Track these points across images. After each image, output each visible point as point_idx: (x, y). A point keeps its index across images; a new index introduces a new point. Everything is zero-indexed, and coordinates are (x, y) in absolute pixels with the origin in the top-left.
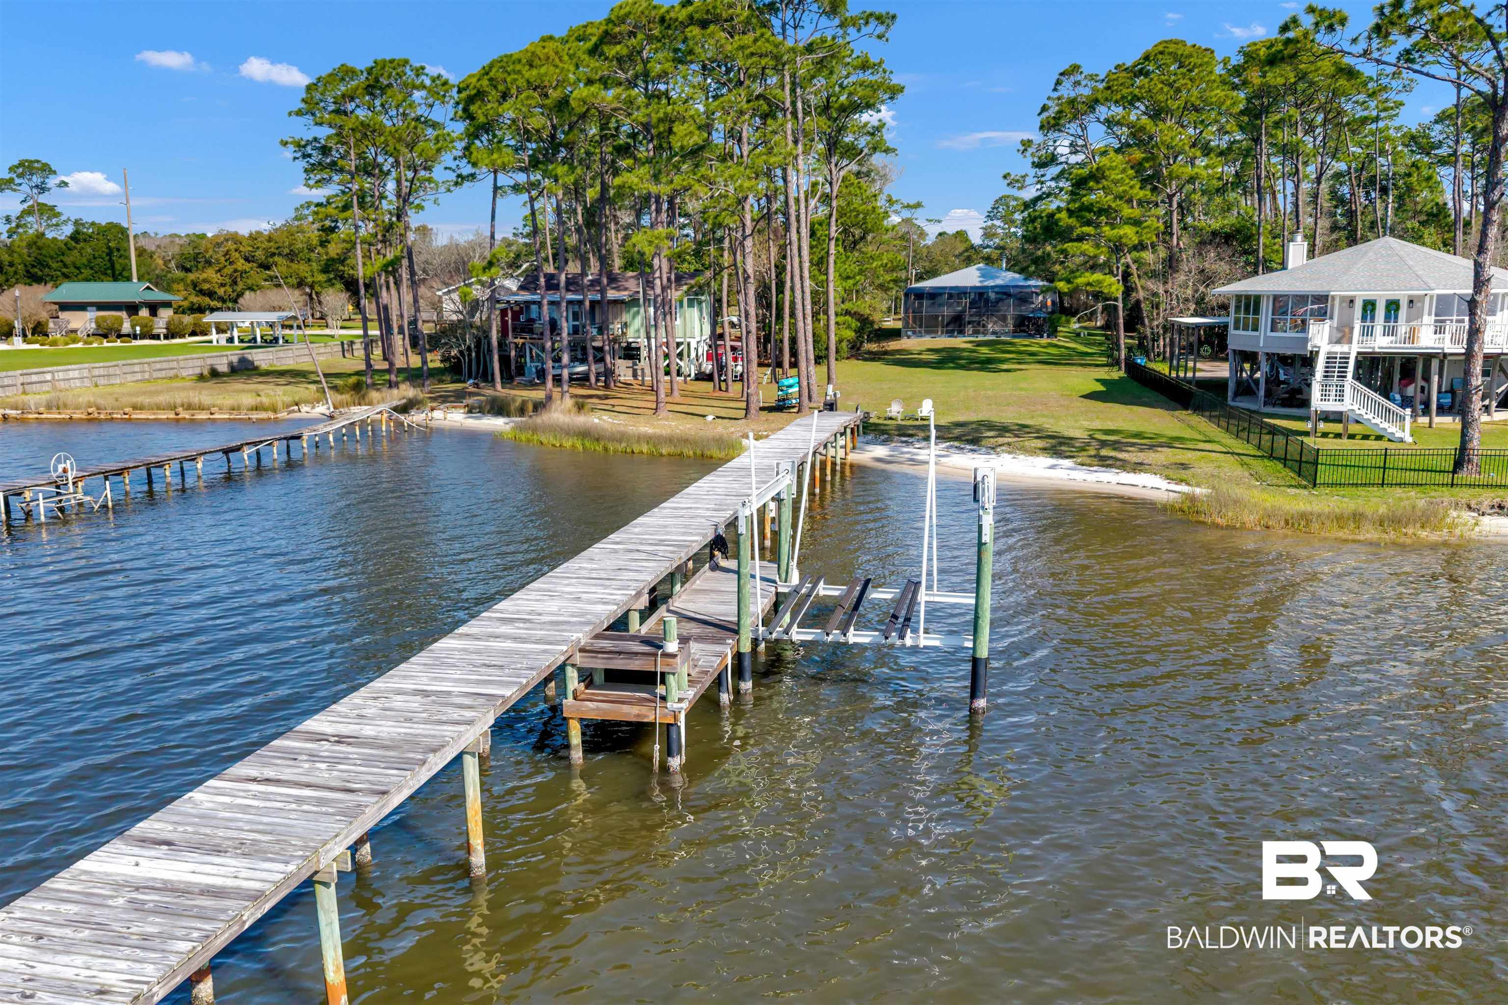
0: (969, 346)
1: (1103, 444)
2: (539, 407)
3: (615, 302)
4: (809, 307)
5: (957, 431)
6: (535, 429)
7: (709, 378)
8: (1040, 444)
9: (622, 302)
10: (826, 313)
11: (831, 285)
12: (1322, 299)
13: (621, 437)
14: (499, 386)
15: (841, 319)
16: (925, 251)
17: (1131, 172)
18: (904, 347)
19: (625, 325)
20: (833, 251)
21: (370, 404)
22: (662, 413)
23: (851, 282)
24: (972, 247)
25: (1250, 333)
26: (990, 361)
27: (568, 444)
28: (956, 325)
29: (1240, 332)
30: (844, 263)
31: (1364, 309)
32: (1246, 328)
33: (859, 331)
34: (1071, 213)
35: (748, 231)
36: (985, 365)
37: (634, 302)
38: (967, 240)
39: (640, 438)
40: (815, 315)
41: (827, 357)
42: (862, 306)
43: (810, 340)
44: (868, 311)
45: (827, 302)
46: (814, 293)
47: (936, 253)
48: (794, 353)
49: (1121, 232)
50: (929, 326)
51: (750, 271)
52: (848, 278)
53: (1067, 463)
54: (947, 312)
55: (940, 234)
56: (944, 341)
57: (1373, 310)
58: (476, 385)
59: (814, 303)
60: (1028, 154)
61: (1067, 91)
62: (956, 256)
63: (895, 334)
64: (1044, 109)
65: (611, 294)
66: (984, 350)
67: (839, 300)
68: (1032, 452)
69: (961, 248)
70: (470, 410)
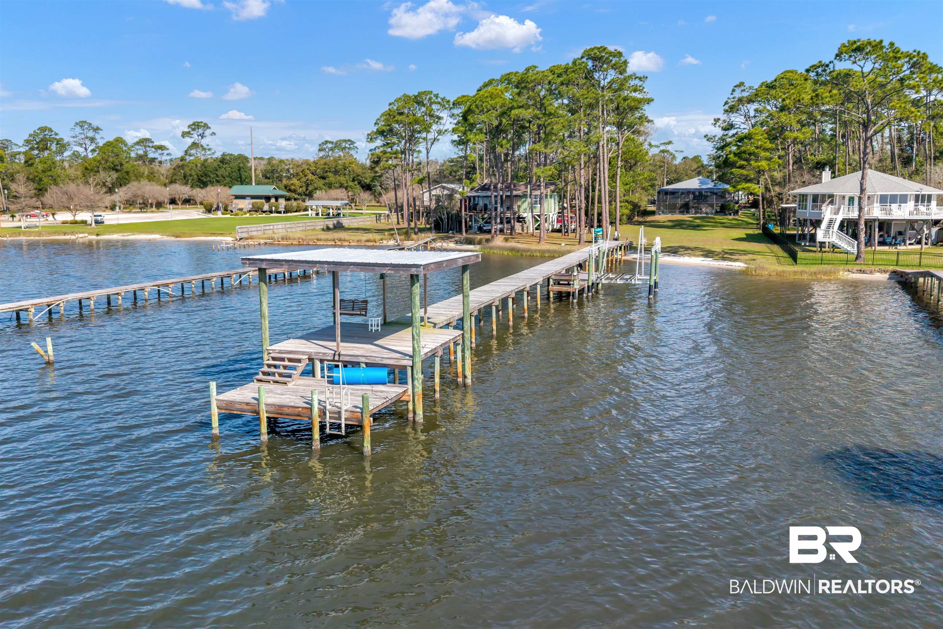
0: (691, 219)
1: (726, 253)
2: (487, 241)
3: (516, 196)
4: (607, 198)
5: (668, 249)
6: (491, 248)
7: (559, 231)
8: (701, 253)
9: (520, 196)
10: (615, 201)
11: (618, 188)
12: (831, 196)
13: (528, 250)
14: (464, 234)
15: (623, 204)
16: (674, 169)
17: (766, 136)
18: (657, 219)
19: (519, 207)
20: (619, 173)
21: (412, 240)
22: (542, 242)
23: (628, 186)
24: (703, 166)
25: (804, 211)
26: (698, 226)
27: (506, 253)
28: (685, 208)
29: (801, 210)
30: (625, 177)
31: (849, 200)
32: (802, 209)
33: (632, 211)
34: (735, 155)
35: (582, 167)
36: (696, 227)
37: (525, 196)
38: (700, 161)
39: (536, 251)
40: (610, 202)
41: (615, 223)
42: (635, 198)
43: (608, 212)
44: (637, 200)
45: (615, 196)
46: (610, 192)
47: (681, 170)
48: (599, 221)
49: (760, 164)
50: (672, 209)
51: (583, 183)
52: (627, 184)
53: (710, 259)
54: (680, 202)
55: (684, 158)
56: (678, 217)
57: (853, 201)
58: (453, 233)
59: (610, 197)
60: (717, 125)
61: (738, 94)
62: (693, 171)
63: (653, 213)
64: (726, 103)
65: (515, 193)
66: (698, 221)
67: (622, 195)
68: (698, 256)
69: (695, 166)
70: (457, 242)
